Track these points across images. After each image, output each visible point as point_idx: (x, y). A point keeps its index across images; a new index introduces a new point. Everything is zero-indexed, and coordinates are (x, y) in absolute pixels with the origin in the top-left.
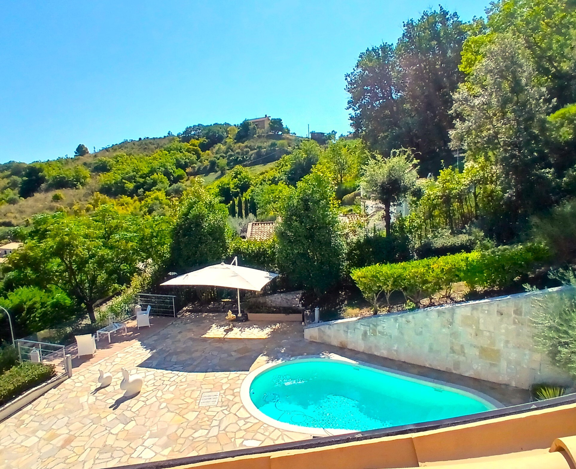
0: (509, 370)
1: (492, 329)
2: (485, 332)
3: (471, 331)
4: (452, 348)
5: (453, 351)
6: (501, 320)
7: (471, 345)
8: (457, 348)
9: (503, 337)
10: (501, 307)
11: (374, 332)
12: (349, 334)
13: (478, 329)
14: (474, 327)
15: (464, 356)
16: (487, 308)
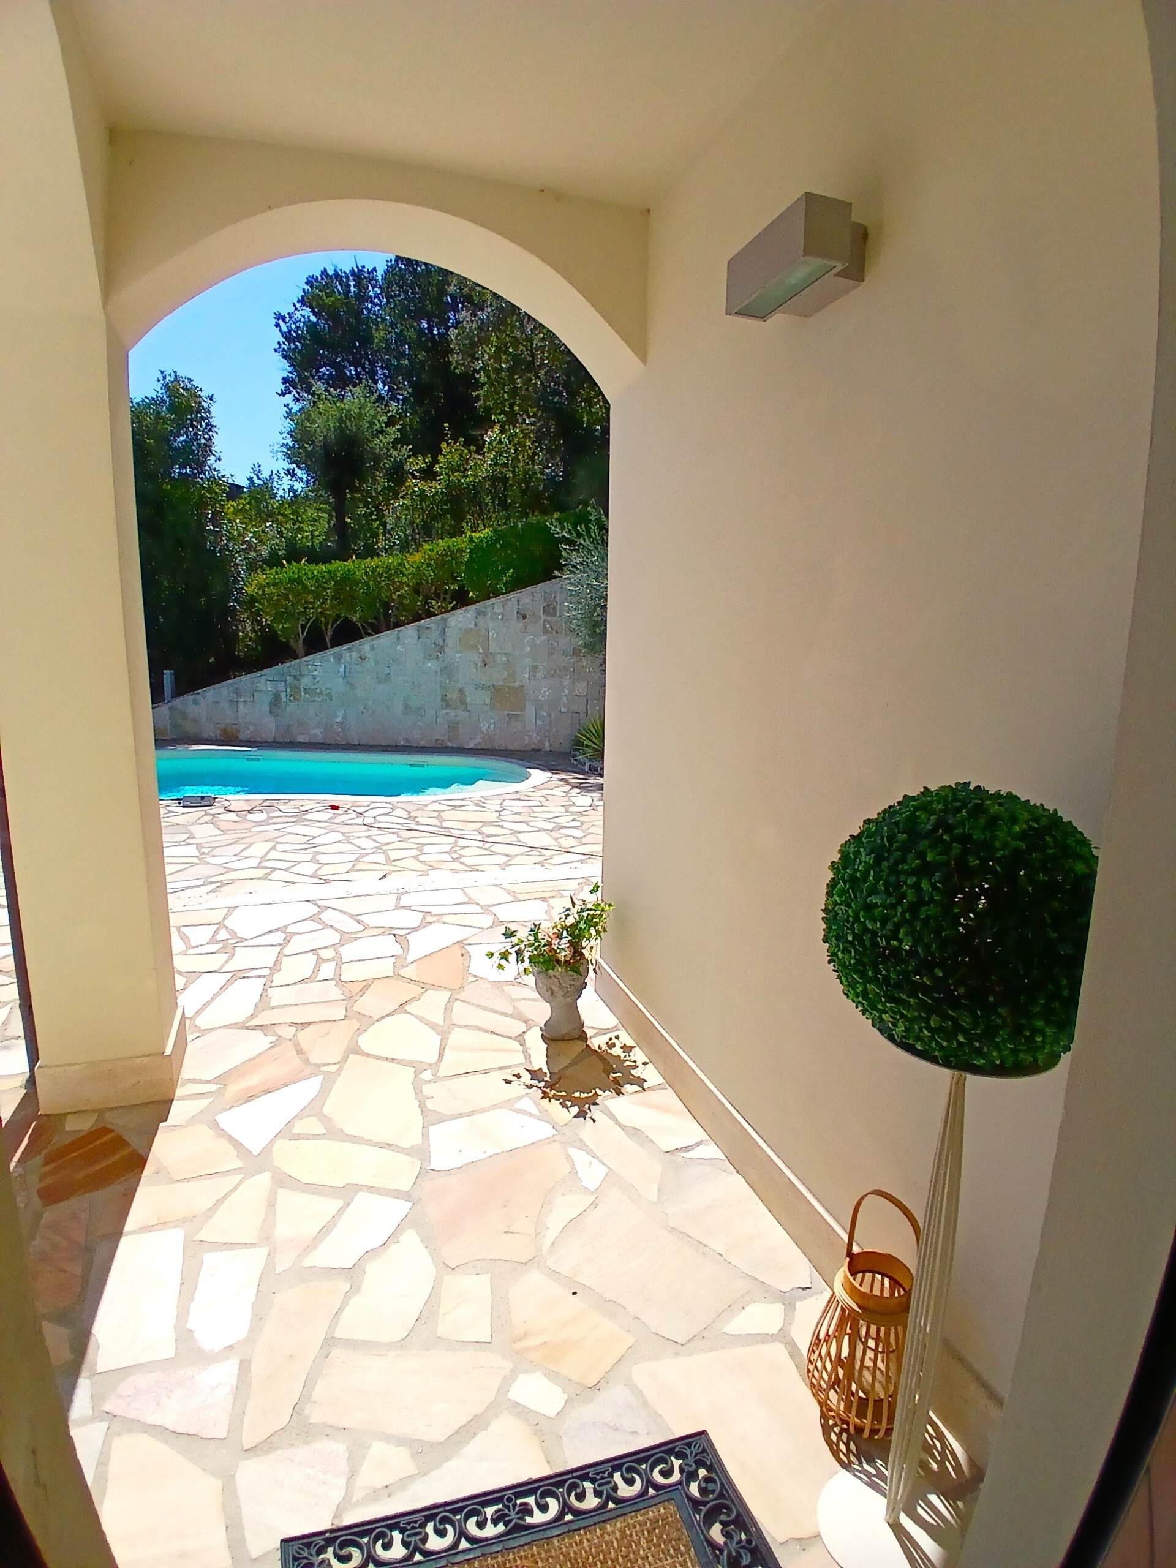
0: (539, 723)
1: (509, 650)
2: (498, 656)
3: (476, 657)
4: (444, 698)
5: (446, 703)
6: (525, 630)
7: (477, 686)
8: (453, 696)
9: (528, 661)
10: (523, 605)
11: (295, 692)
12: (241, 706)
13: (487, 652)
14: (481, 651)
15: (466, 710)
16: (501, 610)
